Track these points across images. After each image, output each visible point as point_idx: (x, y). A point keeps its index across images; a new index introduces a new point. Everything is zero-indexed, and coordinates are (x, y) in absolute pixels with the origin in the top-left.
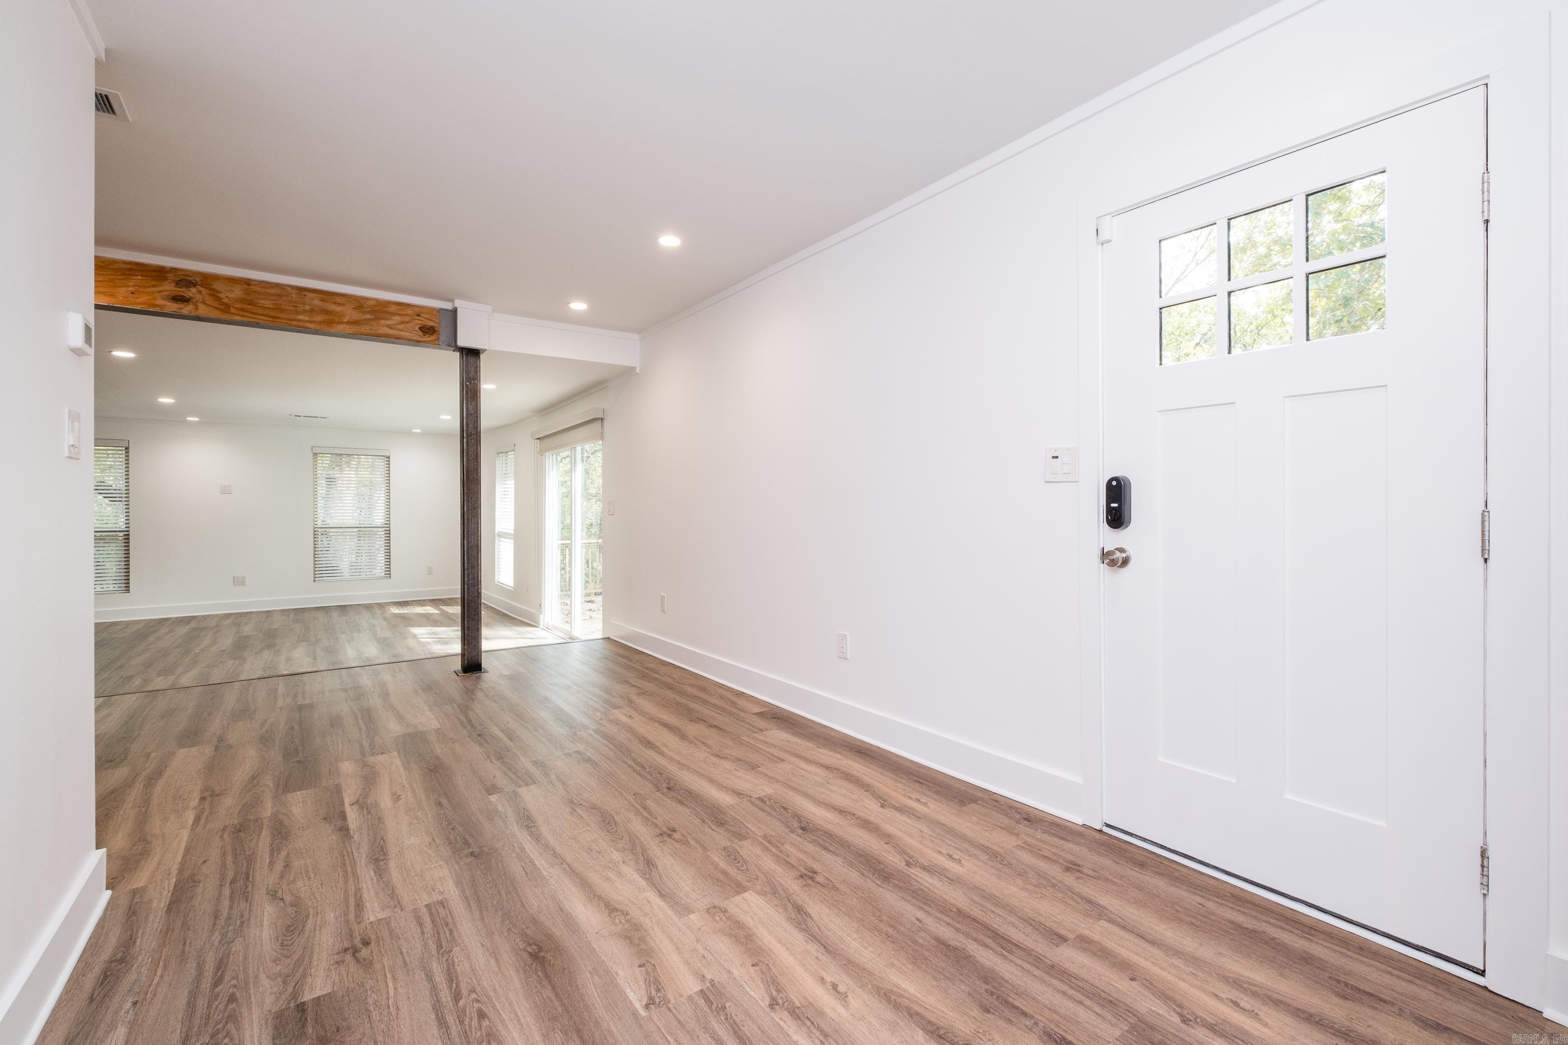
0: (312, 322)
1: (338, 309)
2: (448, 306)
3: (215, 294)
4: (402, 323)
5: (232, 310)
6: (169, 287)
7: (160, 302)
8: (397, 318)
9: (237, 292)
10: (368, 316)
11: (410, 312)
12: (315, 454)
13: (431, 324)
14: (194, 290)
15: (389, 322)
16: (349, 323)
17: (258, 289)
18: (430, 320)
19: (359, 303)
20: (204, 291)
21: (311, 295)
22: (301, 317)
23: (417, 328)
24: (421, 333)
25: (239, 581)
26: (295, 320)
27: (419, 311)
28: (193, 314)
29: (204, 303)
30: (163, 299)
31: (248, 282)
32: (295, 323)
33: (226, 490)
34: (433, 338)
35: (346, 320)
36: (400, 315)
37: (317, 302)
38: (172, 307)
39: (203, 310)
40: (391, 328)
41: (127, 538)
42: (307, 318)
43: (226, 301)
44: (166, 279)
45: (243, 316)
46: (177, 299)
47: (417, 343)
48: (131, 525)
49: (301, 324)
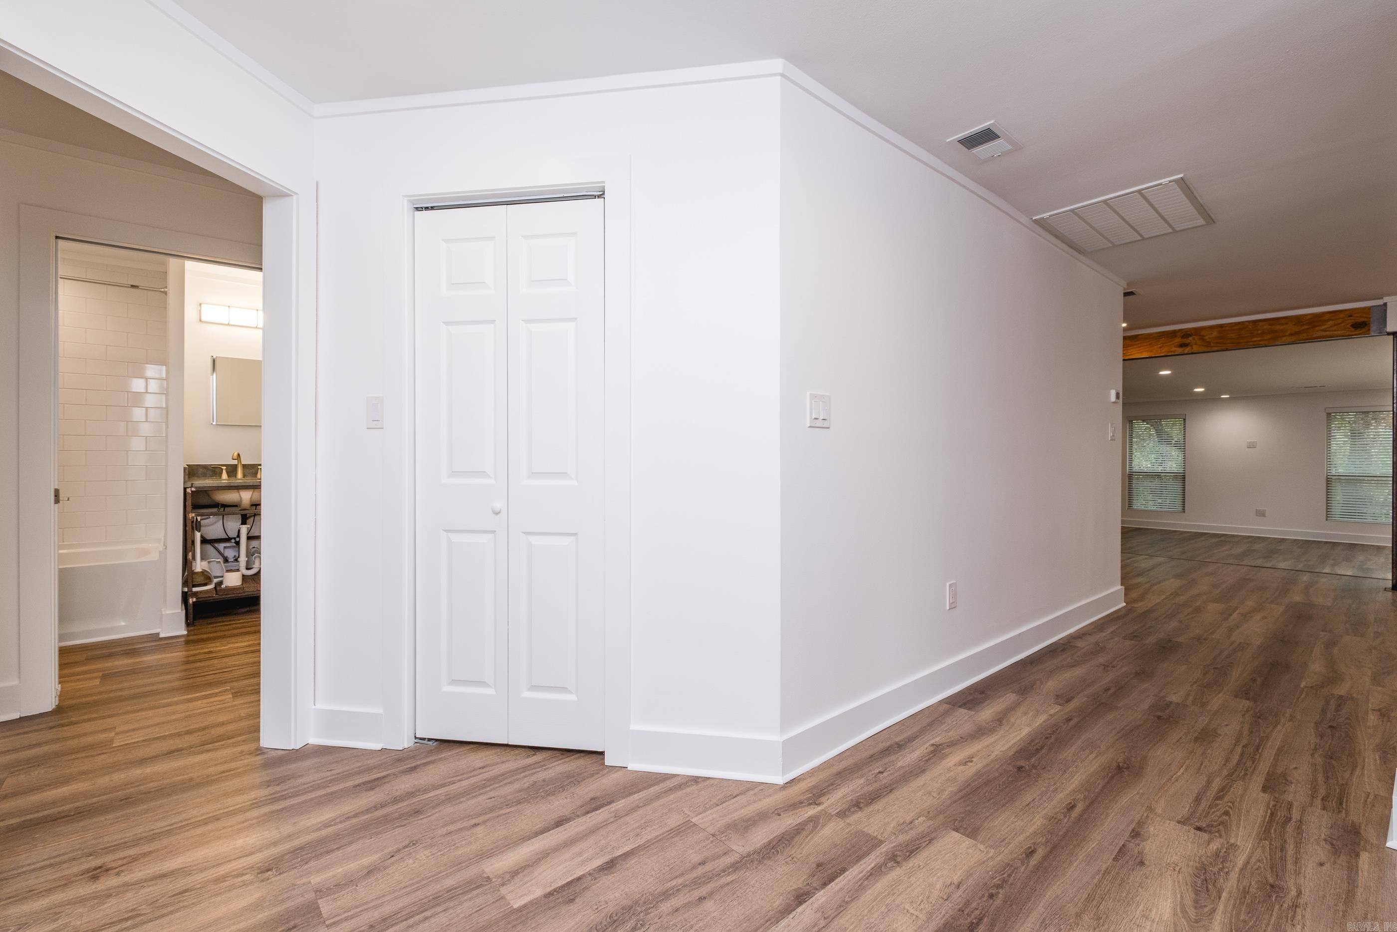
0: (1263, 340)
1: (1282, 327)
2: (1380, 302)
3: (1202, 338)
4: (1335, 325)
5: (1212, 345)
6: (1178, 340)
7: (1173, 349)
8: (1331, 323)
9: (1215, 333)
10: (1305, 327)
11: (1342, 316)
12: (1329, 414)
13: (1363, 320)
14: (1190, 338)
15: (1323, 328)
16: (1290, 335)
17: (1227, 328)
18: (1362, 317)
19: (1298, 320)
20: (1196, 337)
21: (1261, 323)
22: (1255, 339)
23: (1349, 326)
24: (1353, 329)
25: (1261, 514)
26: (1250, 342)
27: (1350, 313)
28: (1190, 352)
29: (1196, 344)
30: (1175, 347)
31: (1221, 326)
32: (1251, 343)
33: (1252, 446)
34: (1364, 330)
35: (1288, 333)
36: (1333, 320)
37: (1266, 327)
38: (1180, 350)
39: (1195, 348)
40: (1326, 331)
41: (1184, 478)
42: (1259, 339)
43: (1208, 340)
44: (1176, 336)
45: (1219, 347)
46: (1182, 345)
47: (1348, 337)
48: (1186, 469)
49: (1255, 343)
